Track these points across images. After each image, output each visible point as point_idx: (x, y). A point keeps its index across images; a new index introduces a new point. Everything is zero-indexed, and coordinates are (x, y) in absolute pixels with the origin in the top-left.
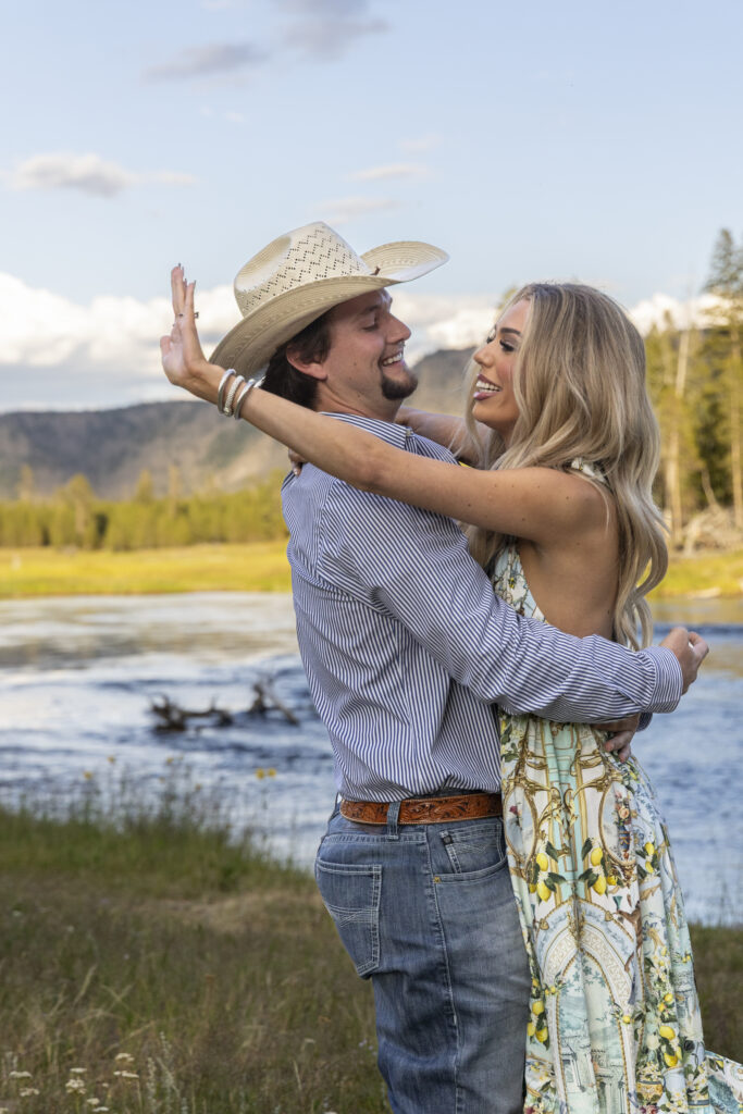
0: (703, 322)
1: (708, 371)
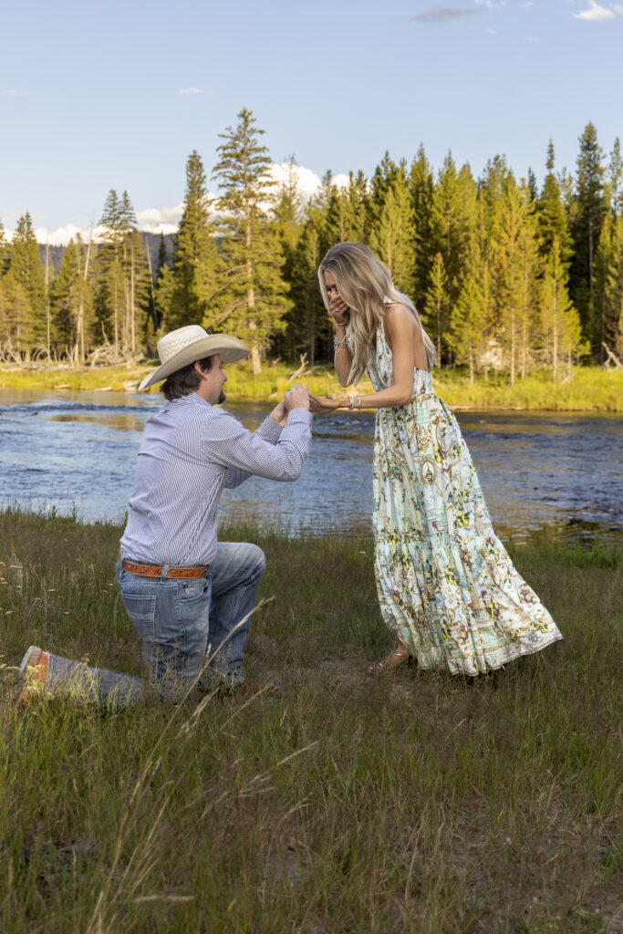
0: (98, 241)
1: (101, 268)
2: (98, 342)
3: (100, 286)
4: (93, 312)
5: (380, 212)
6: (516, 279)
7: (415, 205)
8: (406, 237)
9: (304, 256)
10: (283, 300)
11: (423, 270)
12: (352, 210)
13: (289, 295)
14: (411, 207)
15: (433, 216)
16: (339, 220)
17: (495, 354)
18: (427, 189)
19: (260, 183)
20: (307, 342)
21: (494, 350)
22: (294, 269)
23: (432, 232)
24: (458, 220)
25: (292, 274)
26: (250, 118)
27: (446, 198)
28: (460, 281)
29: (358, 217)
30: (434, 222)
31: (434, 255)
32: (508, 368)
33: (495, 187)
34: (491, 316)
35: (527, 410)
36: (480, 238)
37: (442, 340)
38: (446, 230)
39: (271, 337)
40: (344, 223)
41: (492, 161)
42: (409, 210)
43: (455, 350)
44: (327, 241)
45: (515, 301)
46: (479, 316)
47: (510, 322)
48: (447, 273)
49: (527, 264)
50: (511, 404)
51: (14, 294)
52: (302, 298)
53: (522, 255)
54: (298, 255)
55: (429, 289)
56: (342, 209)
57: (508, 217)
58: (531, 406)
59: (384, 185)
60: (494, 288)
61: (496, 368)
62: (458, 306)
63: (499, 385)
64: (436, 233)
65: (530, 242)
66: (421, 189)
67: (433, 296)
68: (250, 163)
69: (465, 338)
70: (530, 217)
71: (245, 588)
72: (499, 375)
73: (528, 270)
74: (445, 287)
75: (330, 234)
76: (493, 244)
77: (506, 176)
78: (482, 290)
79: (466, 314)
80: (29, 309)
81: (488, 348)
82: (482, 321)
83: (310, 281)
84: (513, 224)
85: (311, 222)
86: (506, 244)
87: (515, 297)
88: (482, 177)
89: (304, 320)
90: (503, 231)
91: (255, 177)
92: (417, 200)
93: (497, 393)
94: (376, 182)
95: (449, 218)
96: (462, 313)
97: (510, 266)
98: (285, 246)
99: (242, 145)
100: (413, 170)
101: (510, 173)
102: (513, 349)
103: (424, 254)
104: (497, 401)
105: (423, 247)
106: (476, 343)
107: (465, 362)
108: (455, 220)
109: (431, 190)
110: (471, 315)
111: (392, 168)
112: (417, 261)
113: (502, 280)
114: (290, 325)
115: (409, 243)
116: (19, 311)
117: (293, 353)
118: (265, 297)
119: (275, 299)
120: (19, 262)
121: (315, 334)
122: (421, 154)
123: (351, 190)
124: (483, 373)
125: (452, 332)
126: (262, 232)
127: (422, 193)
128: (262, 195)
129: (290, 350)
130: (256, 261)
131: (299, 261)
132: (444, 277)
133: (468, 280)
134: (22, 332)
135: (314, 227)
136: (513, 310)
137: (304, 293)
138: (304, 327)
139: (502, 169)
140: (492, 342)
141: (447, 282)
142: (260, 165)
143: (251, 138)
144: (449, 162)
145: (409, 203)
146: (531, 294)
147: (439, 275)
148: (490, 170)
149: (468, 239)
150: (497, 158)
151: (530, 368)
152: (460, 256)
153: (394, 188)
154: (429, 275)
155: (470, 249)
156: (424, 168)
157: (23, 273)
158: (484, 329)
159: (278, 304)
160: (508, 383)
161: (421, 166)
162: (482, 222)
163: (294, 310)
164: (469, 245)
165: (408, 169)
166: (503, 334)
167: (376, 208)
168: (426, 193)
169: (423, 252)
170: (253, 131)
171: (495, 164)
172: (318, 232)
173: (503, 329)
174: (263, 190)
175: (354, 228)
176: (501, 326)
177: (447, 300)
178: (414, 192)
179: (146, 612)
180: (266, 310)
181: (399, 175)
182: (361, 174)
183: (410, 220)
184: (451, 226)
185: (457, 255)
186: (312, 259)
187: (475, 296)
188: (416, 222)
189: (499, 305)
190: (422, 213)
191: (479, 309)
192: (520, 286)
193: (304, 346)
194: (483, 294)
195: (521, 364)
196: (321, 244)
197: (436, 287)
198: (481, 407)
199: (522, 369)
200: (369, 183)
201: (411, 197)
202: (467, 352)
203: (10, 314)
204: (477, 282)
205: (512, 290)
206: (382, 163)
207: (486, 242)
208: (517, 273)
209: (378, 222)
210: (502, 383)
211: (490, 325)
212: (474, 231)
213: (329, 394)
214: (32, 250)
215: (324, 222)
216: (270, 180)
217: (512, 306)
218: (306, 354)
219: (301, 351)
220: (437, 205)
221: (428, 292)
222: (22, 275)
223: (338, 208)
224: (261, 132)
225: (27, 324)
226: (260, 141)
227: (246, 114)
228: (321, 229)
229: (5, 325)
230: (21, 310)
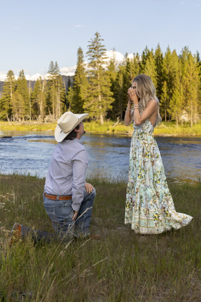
0: (47, 79)
1: (48, 88)
2: (47, 114)
3: (48, 95)
4: (46, 104)
5: (144, 67)
6: (193, 89)
7: (157, 64)
8: (154, 76)
9: (118, 83)
10: (111, 98)
11: (160, 87)
12: (134, 66)
13: (113, 97)
14: (155, 65)
15: (163, 68)
16: (130, 70)
17: (185, 116)
18: (161, 59)
19: (102, 58)
20: (119, 113)
21: (185, 115)
22: (115, 88)
23: (163, 74)
24: (172, 69)
25: (114, 89)
26: (99, 35)
27: (167, 62)
28: (173, 91)
29: (136, 69)
30: (163, 70)
31: (163, 82)
32: (190, 121)
33: (185, 57)
34: (184, 103)
35: (197, 135)
36: (179, 76)
37: (167, 111)
38: (167, 73)
39: (107, 111)
40: (132, 71)
41: (184, 48)
42: (154, 66)
43: (171, 115)
44: (126, 78)
45: (192, 98)
46: (179, 103)
47: (191, 105)
48: (168, 88)
49: (196, 84)
50: (191, 134)
51: (18, 98)
52: (118, 97)
53: (194, 81)
54: (116, 83)
55: (162, 94)
56: (131, 66)
57: (189, 68)
58: (198, 134)
59: (146, 57)
60: (185, 93)
61: (186, 121)
62: (172, 99)
63: (187, 127)
64: (164, 74)
65: (197, 76)
66: (158, 59)
67: (163, 96)
68: (99, 51)
69: (175, 111)
70: (197, 68)
71: (89, 202)
72: (187, 123)
73: (197, 86)
74: (167, 93)
75: (127, 75)
76: (184, 77)
77: (189, 53)
78: (180, 94)
79: (175, 102)
80: (24, 103)
81: (183, 114)
82: (181, 104)
83: (120, 92)
84: (191, 70)
85: (120, 71)
86: (188, 78)
87: (192, 96)
88: (180, 54)
89: (118, 105)
90: (187, 73)
91: (101, 56)
92: (157, 63)
93: (186, 130)
94: (143, 57)
95: (169, 68)
96: (173, 102)
97: (190, 85)
98: (112, 79)
99: (96, 45)
100: (156, 52)
101: (190, 53)
102: (192, 115)
103: (160, 82)
104: (186, 133)
105: (160, 79)
106: (178, 112)
107: (175, 119)
108: (171, 69)
109: (162, 59)
110: (177, 103)
111: (148, 51)
112: (158, 84)
113: (187, 90)
114: (113, 107)
115: (154, 78)
116: (20, 104)
117: (114, 117)
118: (105, 97)
119: (108, 98)
120: (20, 87)
121: (122, 110)
122: (159, 46)
123: (134, 59)
124: (181, 123)
125: (170, 108)
126: (103, 75)
127: (159, 60)
128: (103, 62)
129: (114, 116)
130: (101, 85)
131: (116, 84)
132: (167, 89)
133: (176, 90)
134: (21, 111)
135: (121, 73)
136: (191, 101)
137: (118, 96)
138: (118, 108)
139: (187, 51)
140: (184, 112)
141: (168, 91)
142: (102, 51)
143: (99, 42)
144: (168, 49)
145: (154, 64)
146: (198, 95)
147: (165, 89)
148: (183, 51)
149: (175, 76)
150: (185, 47)
151: (198, 121)
152: (173, 82)
153: (149, 59)
154: (162, 88)
155: (176, 79)
156: (160, 51)
157: (21, 90)
158: (181, 107)
159: (109, 100)
160: (190, 126)
161: (158, 51)
162: (180, 70)
163: (115, 102)
164: (176, 78)
165: (154, 52)
166: (188, 109)
167: (143, 66)
168: (160, 60)
169: (159, 80)
170: (100, 40)
171: (185, 49)
172: (123, 74)
173: (188, 107)
174: (104, 60)
175: (135, 73)
176: (187, 106)
177: (168, 97)
178: (156, 60)
179: (52, 211)
180: (105, 102)
181: (151, 54)
182: (137, 54)
183: (155, 70)
184: (169, 72)
185: (171, 82)
186: (121, 84)
187: (178, 96)
188: (157, 70)
189: (186, 99)
190: (159, 67)
191: (179, 100)
192: (194, 92)
193: (118, 114)
194: (181, 95)
195: (195, 119)
196: (124, 78)
197: (164, 93)
198: (180, 135)
199: (195, 121)
200: (140, 57)
201: (155, 61)
202: (175, 116)
203: (17, 105)
204: (179, 91)
205: (191, 93)
206: (145, 50)
207: (182, 77)
208: (193, 87)
209: (144, 71)
210: (188, 126)
211: (183, 106)
212: (177, 73)
213: (127, 131)
214: (24, 82)
215: (125, 71)
216: (106, 57)
217: (191, 99)
218: (119, 117)
219: (117, 116)
220: (165, 64)
221: (161, 94)
222: (21, 91)
223: (130, 66)
224: (103, 40)
225: (23, 108)
226: (102, 43)
227: (97, 34)
228: (124, 73)
229: (15, 109)
230: (21, 103)
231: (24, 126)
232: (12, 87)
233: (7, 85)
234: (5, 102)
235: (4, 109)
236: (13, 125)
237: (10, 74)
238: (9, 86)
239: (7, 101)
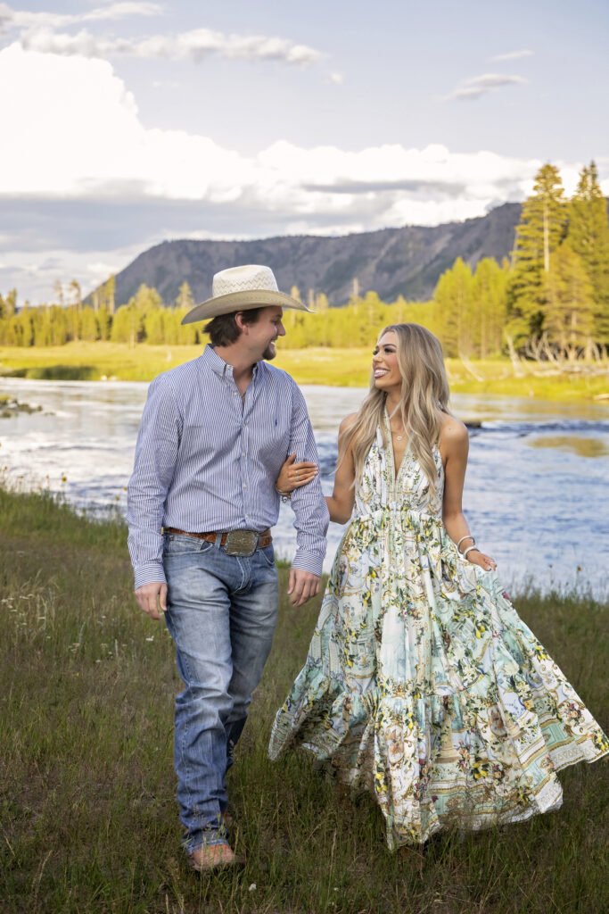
51: (568, 271)
80: (589, 289)
116: (575, 294)
120: (580, 228)
134: (579, 321)
157: (585, 242)
203: (564, 298)
214: (597, 211)
222: (582, 245)
225: (586, 310)
229: (556, 313)
230: (578, 292)
231: (569, 381)
232: (553, 230)
233: (533, 221)
234: (523, 286)
235: (519, 313)
236: (530, 376)
237: (544, 178)
238: (540, 225)
239: (531, 283)
